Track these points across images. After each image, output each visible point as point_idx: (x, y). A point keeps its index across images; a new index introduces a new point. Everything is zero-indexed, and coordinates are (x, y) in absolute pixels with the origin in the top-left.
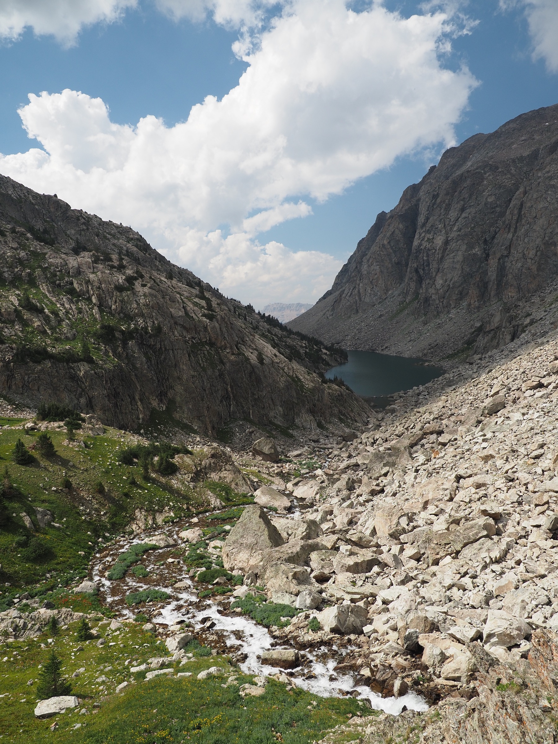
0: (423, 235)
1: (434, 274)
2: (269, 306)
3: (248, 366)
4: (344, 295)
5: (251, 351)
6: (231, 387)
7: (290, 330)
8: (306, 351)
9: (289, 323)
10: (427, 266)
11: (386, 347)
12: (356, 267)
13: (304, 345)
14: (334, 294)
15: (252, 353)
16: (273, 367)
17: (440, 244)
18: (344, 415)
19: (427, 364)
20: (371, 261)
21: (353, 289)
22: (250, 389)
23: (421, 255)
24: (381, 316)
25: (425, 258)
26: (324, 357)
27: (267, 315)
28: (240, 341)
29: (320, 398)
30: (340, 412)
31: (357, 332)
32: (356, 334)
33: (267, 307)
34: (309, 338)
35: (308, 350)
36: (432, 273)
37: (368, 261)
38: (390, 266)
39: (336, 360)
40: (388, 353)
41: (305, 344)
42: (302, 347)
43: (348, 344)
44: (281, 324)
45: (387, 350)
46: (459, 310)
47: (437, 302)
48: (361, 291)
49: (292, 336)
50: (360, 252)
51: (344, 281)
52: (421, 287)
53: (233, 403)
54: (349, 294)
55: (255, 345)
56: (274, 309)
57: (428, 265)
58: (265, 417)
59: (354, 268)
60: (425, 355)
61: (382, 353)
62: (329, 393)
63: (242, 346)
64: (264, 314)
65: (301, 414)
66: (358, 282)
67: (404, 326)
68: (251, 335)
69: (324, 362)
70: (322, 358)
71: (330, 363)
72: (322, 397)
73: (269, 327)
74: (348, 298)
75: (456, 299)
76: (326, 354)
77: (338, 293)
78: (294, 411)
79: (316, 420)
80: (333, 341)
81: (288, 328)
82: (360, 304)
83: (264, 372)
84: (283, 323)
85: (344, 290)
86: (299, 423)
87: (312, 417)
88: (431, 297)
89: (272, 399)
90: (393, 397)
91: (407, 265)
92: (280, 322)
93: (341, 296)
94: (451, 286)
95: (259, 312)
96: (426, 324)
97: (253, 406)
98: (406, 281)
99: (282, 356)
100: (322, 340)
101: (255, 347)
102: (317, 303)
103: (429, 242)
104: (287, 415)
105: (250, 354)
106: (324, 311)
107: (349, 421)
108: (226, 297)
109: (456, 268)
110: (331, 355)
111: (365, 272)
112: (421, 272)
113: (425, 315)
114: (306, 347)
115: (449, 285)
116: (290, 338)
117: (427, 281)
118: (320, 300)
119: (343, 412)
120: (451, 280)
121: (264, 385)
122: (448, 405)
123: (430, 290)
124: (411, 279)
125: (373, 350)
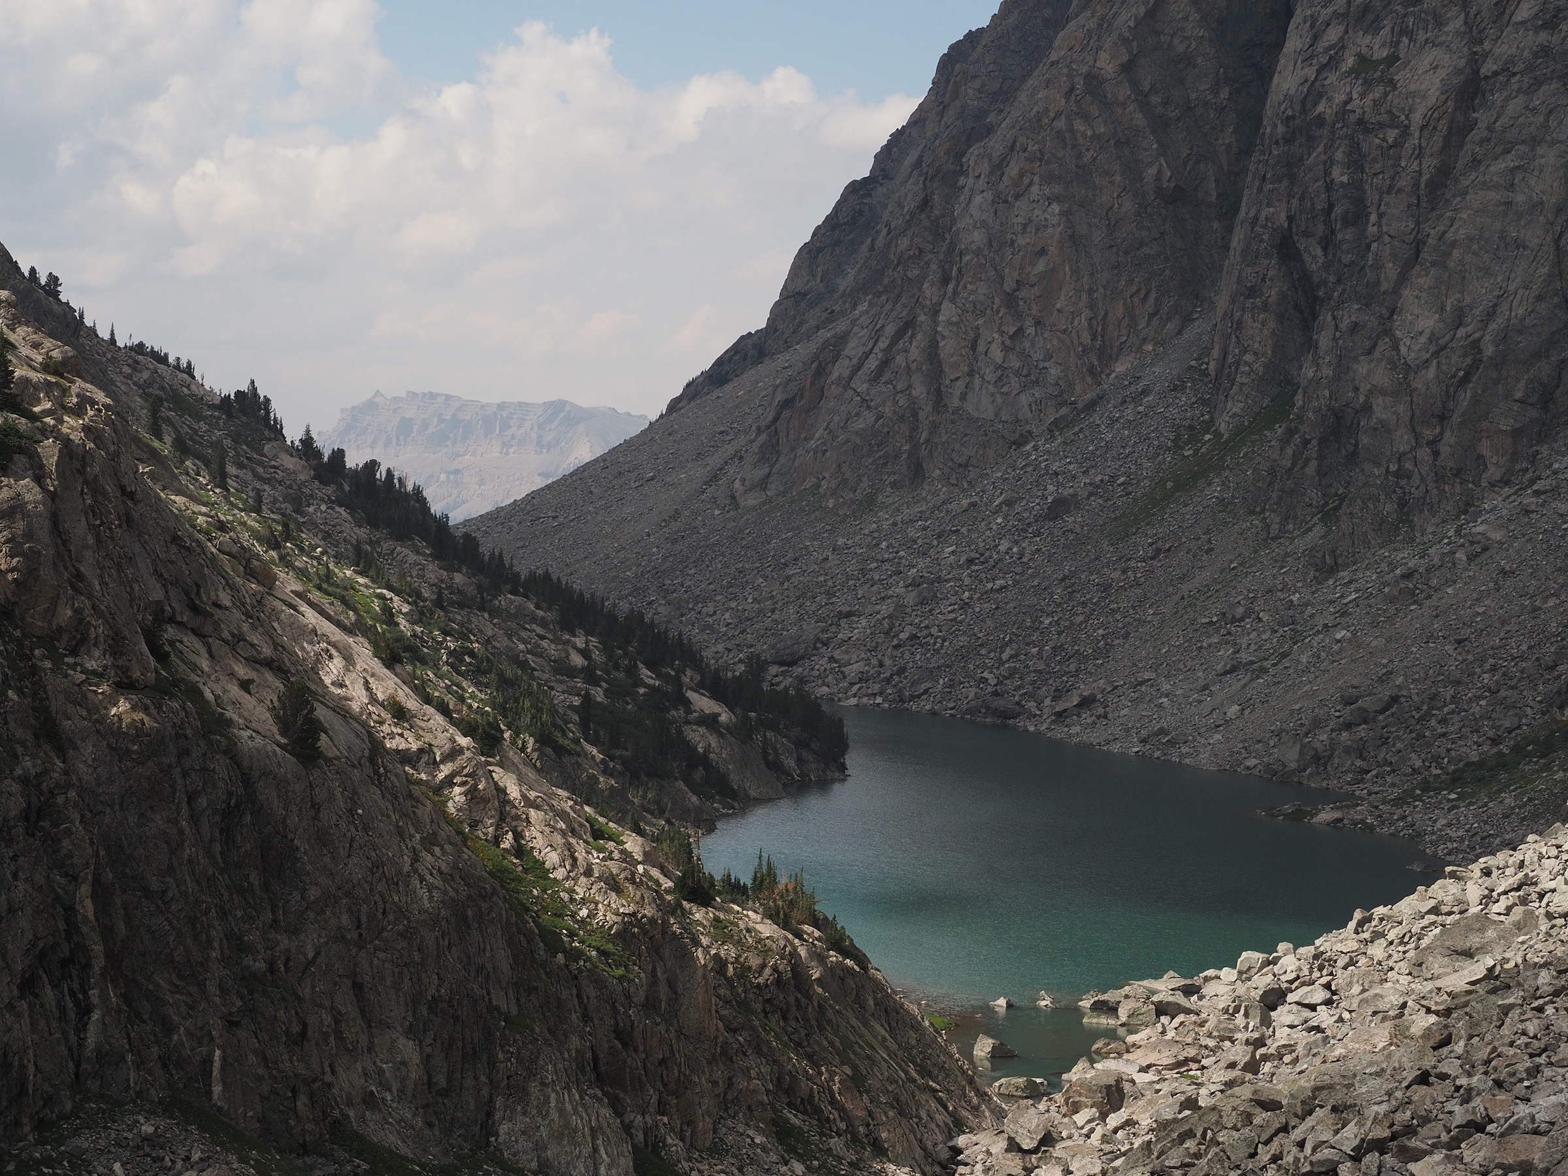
0: (1333, 34)
1: (1391, 270)
2: (371, 406)
3: (220, 766)
4: (840, 370)
5: (242, 671)
6: (101, 894)
7: (497, 560)
8: (587, 699)
9: (497, 517)
10: (1347, 221)
11: (1086, 703)
12: (925, 203)
13: (577, 660)
14: (783, 359)
15: (245, 685)
16: (377, 779)
17: (1433, 97)
18: (807, 1106)
19: (1326, 815)
20: (1012, 170)
21: (898, 335)
22: (224, 914)
23: (1315, 157)
24: (1059, 508)
25: (1339, 175)
26: (700, 738)
27: (354, 460)
28: (178, 604)
29: (663, 991)
30: (785, 1086)
31: (911, 598)
32: (900, 607)
33: (357, 416)
34: (612, 617)
35: (599, 695)
36: (1378, 266)
37: (998, 168)
38: (1128, 206)
39: (775, 766)
40: (1094, 737)
41: (585, 653)
42: (562, 669)
43: (853, 670)
44: (441, 524)
45: (1087, 717)
46: (1529, 500)
47: (1402, 440)
48: (947, 347)
49: (508, 600)
50: (951, 115)
51: (845, 282)
52: (1310, 345)
53: (104, 997)
54: (872, 363)
55: (270, 634)
56: (405, 427)
57: (1357, 218)
58: (302, 1101)
59: (910, 204)
60: (1319, 760)
61: (1060, 733)
62: (720, 963)
63: (191, 641)
64: (339, 455)
65: (534, 1088)
66: (929, 291)
67: (1201, 578)
68: (250, 573)
69: (699, 773)
70: (690, 748)
71: (735, 779)
72: (671, 985)
73: (362, 533)
74: (862, 387)
75: (1516, 433)
76: (710, 722)
77: (803, 351)
78: (492, 1063)
79: (627, 1128)
80: (763, 649)
81: (485, 549)
82: (934, 427)
83: (316, 807)
84: (456, 517)
85: (843, 338)
86: (523, 1144)
87: (606, 1112)
88: (1367, 408)
89: (358, 987)
90: (1111, 1009)
91: (1229, 210)
92: (436, 508)
93: (820, 372)
94: (1489, 350)
95: (308, 441)
96: (1333, 570)
97: (232, 1023)
98: (1222, 302)
99: (439, 719)
100: (695, 635)
101: (267, 651)
102: (674, 406)
103: (1368, 84)
104: (445, 1093)
105: (235, 691)
106: (715, 461)
107: (836, 1143)
108: (104, 334)
109: (1520, 245)
110: (743, 732)
111: (978, 238)
112: (1314, 257)
113: (1328, 515)
114: (589, 675)
115: (1476, 346)
116: (494, 612)
117: (1350, 314)
118: (693, 390)
119: (804, 1085)
120: (1491, 314)
121: (313, 893)
122: (1450, 1067)
123: (1362, 368)
124: (1253, 292)
125: (1005, 715)
